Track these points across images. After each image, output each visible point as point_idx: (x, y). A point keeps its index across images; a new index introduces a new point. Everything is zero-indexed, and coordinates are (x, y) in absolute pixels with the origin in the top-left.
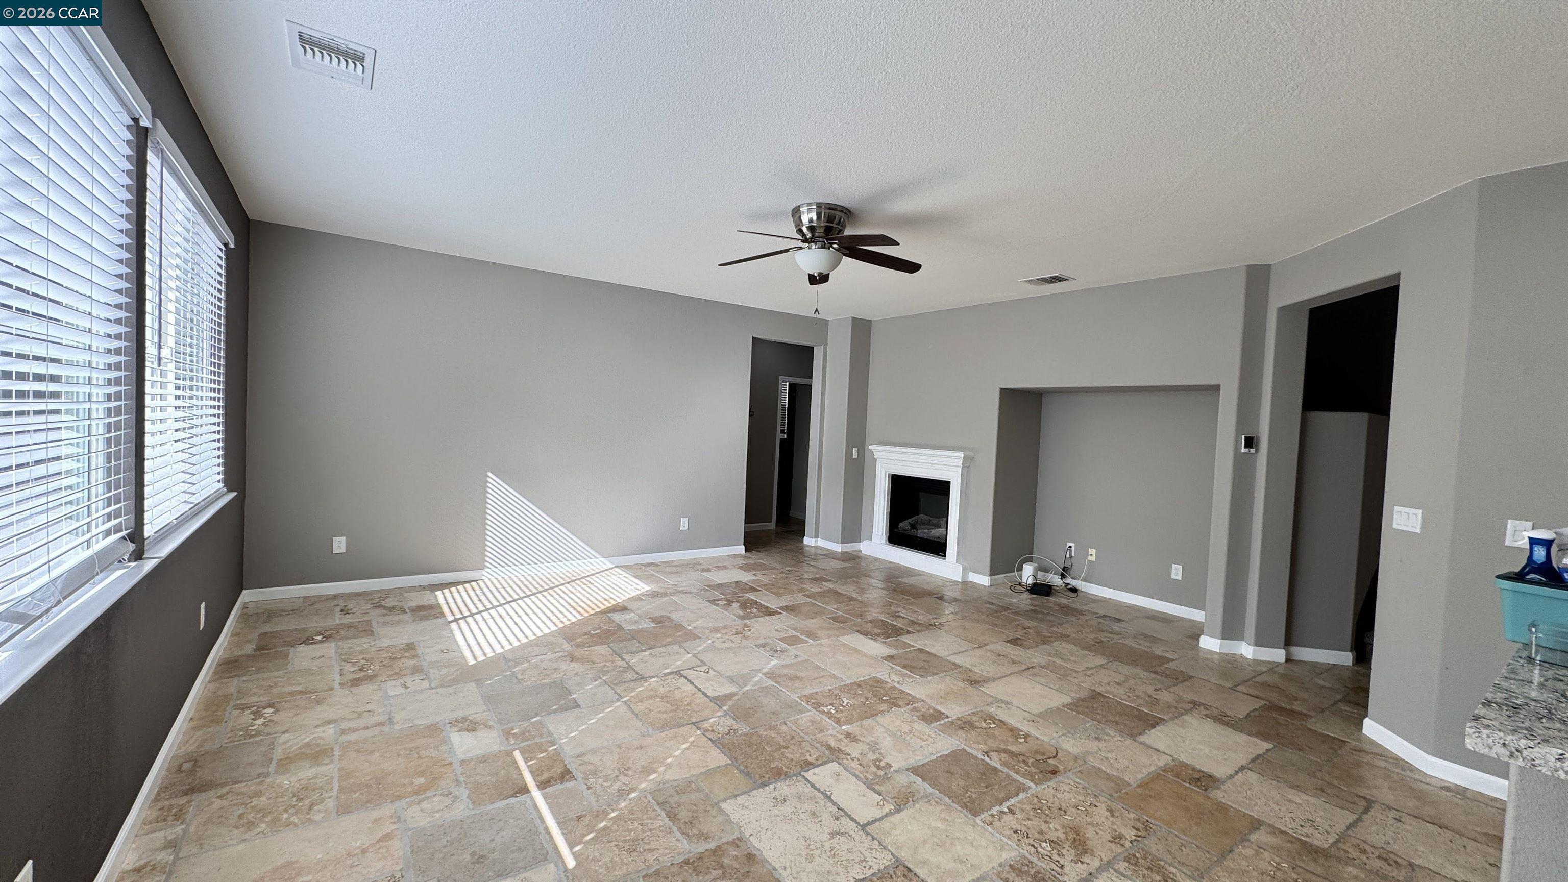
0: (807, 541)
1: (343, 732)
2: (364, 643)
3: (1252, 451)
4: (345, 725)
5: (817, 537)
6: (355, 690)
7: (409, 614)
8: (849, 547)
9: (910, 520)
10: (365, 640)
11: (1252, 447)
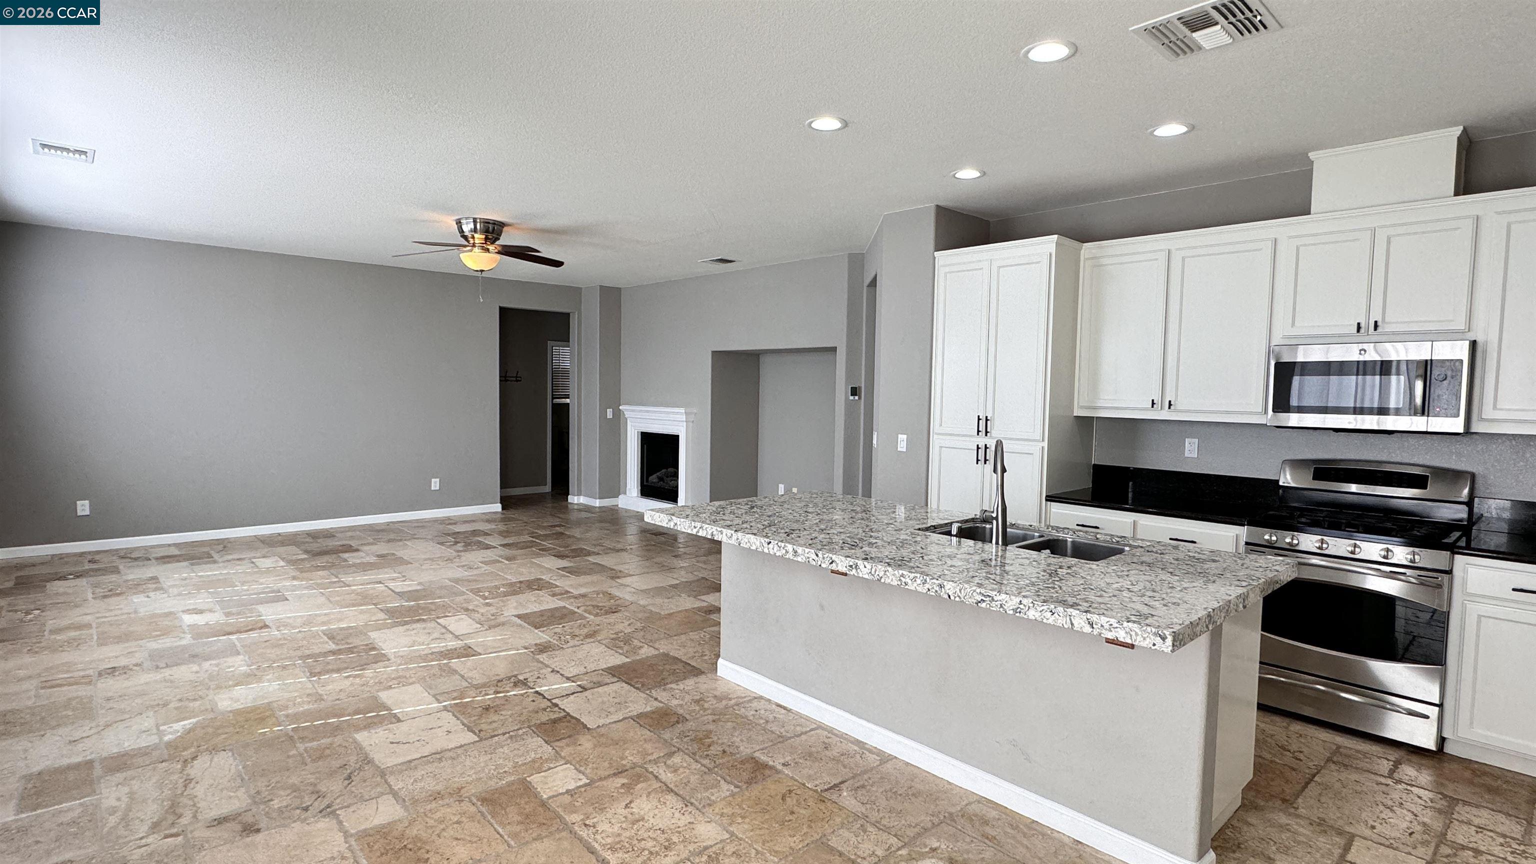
0: (571, 499)
1: (98, 618)
2: (114, 577)
3: (857, 398)
4: (97, 615)
5: (579, 494)
6: (105, 600)
7: (154, 561)
8: (607, 502)
9: (658, 474)
10: (114, 576)
11: (856, 395)
